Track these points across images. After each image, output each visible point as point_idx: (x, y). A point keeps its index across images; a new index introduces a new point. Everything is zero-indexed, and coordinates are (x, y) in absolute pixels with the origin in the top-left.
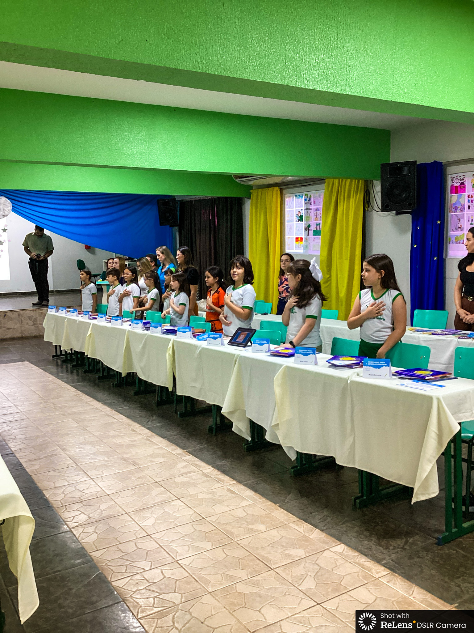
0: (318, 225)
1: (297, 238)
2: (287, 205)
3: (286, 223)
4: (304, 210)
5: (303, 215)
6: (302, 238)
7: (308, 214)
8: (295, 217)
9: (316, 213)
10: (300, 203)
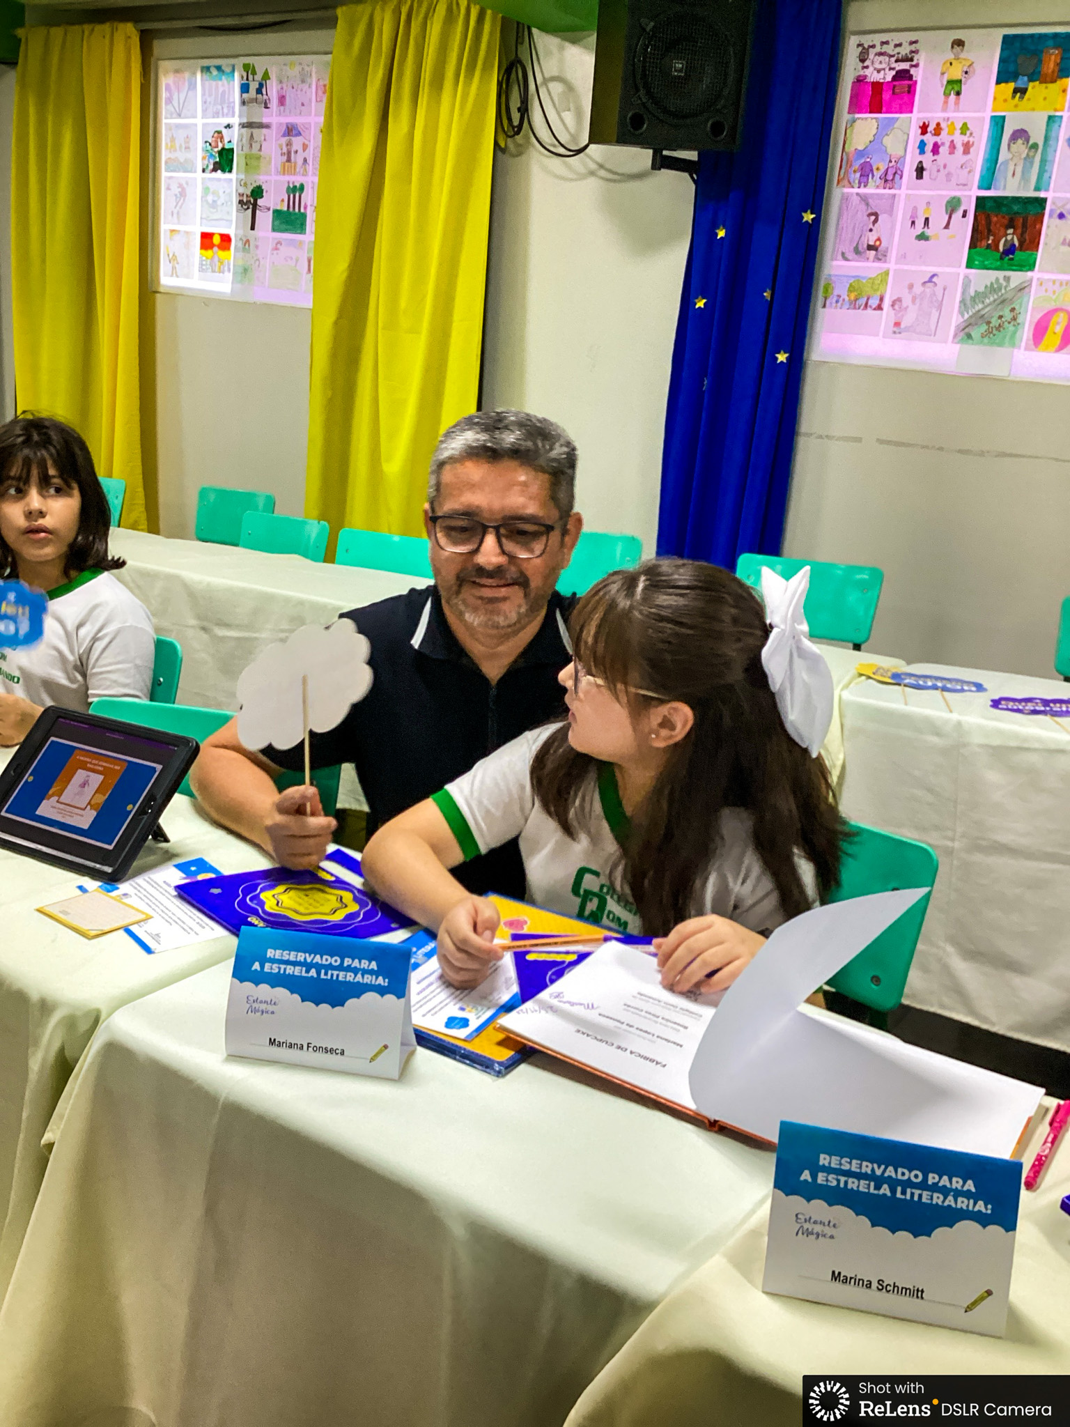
0: (296, 191)
1: (206, 238)
2: (169, 101)
3: (164, 174)
4: (236, 128)
5: (234, 145)
6: (226, 239)
7: (256, 146)
8: (200, 154)
9: (289, 144)
10: (223, 99)
